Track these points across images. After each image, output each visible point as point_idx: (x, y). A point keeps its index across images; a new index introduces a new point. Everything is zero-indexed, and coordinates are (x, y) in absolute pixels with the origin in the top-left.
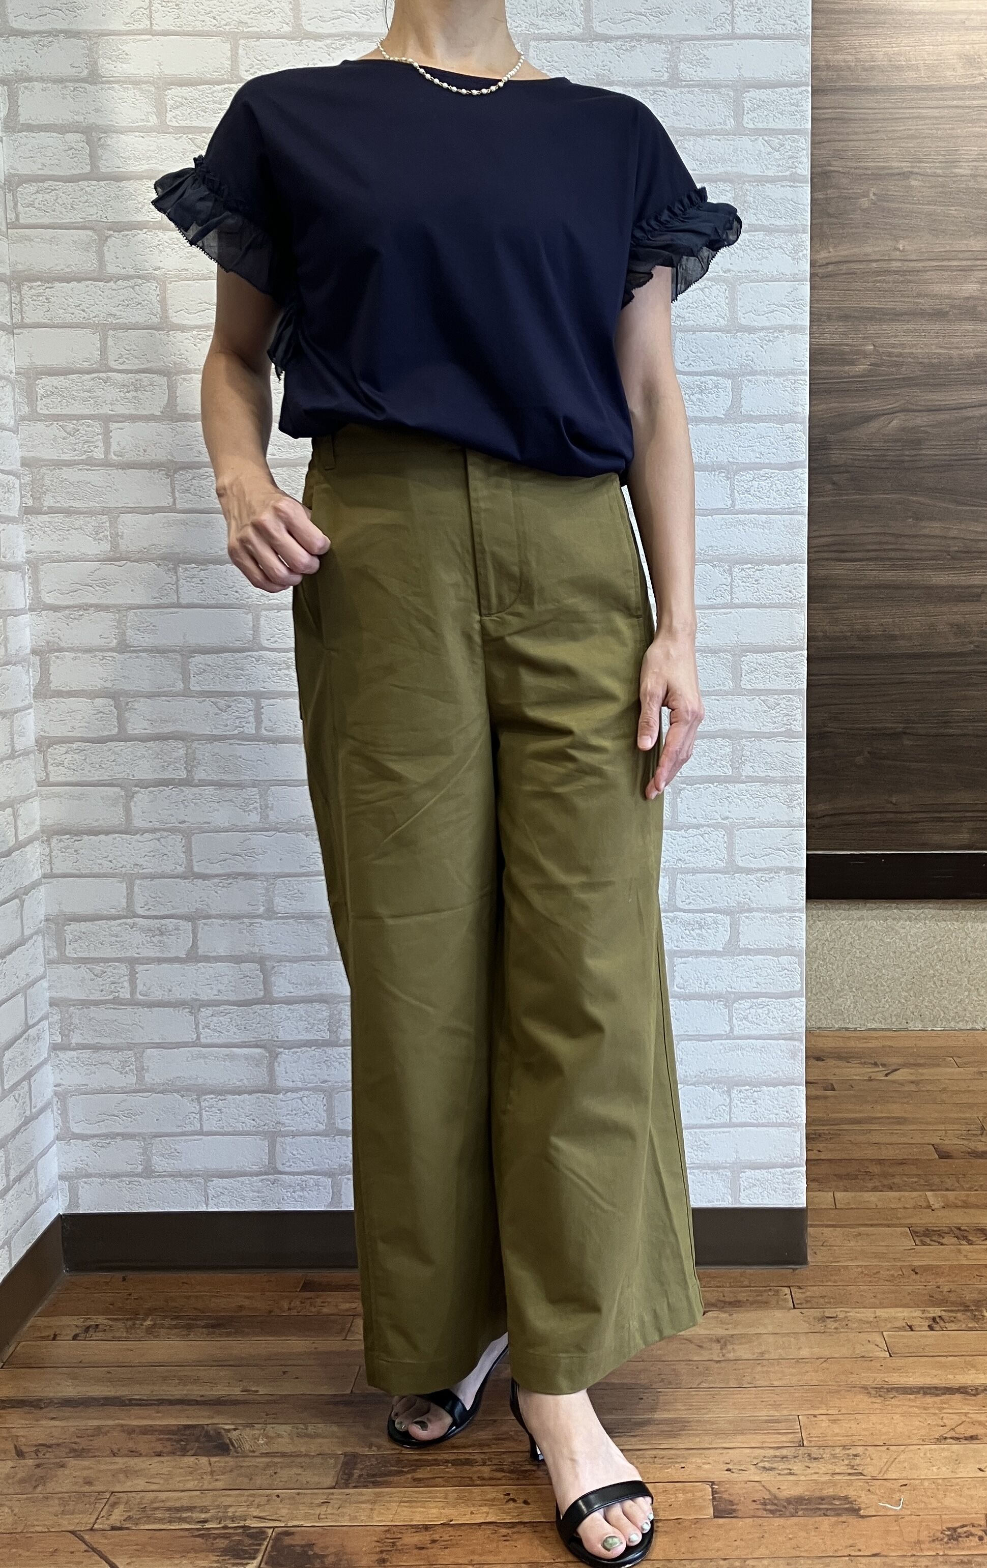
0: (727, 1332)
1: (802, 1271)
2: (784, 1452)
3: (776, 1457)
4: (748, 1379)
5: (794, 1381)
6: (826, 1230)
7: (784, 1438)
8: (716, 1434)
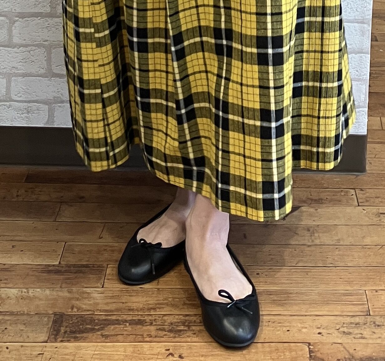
0: (314, 223)
1: (362, 177)
2: (357, 320)
3: (351, 323)
4: (329, 260)
5: (361, 262)
6: (377, 146)
7: (356, 308)
8: (310, 304)
